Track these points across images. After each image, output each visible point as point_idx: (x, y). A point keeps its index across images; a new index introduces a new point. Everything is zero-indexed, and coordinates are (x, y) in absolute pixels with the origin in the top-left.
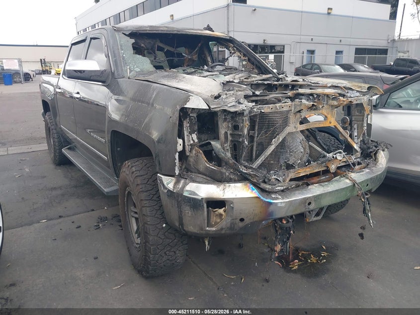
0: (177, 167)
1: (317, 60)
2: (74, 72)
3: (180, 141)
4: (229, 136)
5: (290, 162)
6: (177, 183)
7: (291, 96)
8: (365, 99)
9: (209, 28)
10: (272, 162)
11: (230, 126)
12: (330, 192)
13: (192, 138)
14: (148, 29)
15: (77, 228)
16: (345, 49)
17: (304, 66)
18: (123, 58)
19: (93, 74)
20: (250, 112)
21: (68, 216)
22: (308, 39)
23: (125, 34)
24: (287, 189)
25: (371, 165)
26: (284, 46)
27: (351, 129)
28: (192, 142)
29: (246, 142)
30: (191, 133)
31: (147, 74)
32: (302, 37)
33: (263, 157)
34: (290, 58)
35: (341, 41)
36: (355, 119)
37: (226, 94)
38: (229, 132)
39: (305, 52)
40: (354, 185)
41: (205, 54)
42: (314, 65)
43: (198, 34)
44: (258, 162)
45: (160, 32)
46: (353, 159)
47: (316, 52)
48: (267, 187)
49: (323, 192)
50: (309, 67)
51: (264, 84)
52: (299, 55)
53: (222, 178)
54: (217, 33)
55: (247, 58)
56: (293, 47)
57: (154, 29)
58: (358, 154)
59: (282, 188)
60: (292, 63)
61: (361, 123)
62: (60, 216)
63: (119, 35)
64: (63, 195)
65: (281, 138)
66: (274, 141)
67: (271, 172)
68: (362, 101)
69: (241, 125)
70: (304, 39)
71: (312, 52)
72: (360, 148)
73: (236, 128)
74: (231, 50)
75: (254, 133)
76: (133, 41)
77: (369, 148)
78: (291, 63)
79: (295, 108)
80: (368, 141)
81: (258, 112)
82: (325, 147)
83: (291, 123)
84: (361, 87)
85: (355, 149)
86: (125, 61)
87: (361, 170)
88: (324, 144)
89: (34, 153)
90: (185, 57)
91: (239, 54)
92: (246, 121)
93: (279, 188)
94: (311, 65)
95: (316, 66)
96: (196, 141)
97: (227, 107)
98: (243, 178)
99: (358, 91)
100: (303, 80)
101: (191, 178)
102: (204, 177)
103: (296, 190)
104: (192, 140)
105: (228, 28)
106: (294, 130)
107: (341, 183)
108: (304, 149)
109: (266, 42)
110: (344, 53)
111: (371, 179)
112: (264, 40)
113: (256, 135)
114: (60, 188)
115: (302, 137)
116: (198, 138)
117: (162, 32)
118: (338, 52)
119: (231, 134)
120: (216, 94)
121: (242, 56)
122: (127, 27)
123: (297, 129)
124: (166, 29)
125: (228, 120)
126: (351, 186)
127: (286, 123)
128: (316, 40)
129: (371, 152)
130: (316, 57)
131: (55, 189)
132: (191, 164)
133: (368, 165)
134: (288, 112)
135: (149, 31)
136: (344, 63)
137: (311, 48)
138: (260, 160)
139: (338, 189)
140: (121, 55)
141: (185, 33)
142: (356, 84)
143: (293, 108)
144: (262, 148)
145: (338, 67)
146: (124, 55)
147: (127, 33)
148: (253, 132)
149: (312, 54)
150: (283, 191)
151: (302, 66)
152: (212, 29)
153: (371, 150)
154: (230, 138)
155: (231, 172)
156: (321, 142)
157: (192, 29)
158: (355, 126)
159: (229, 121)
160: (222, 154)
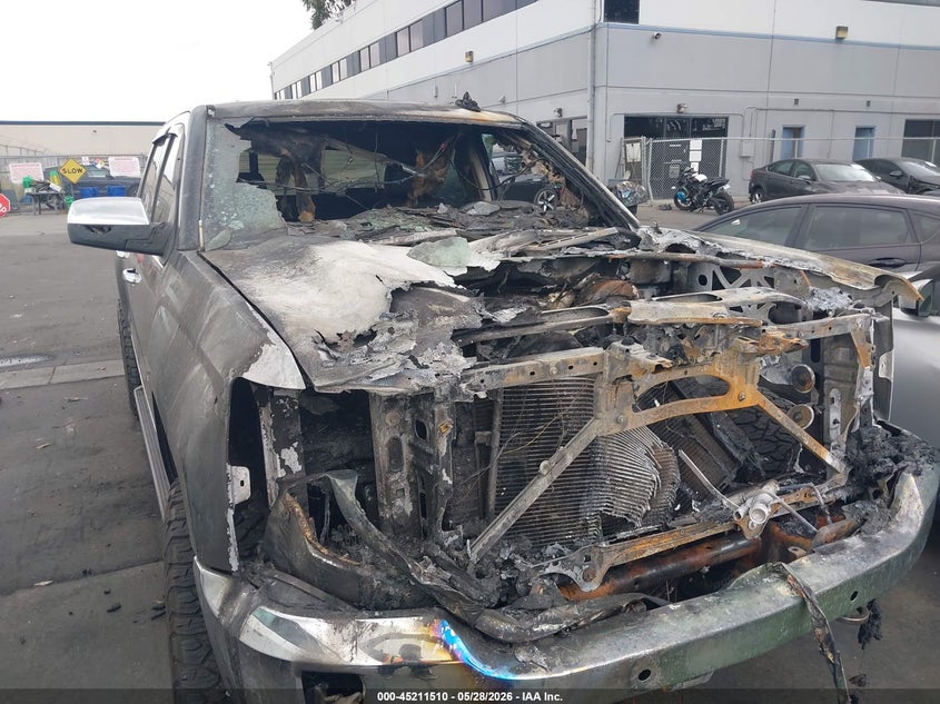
0: (232, 549)
1: (809, 150)
2: (87, 231)
3: (243, 473)
4: (406, 450)
5: (618, 512)
6: (230, 597)
7: (615, 321)
8: (859, 321)
9: (468, 103)
10: (554, 516)
11: (408, 419)
12: (716, 636)
13: (282, 461)
14: (297, 111)
15: (109, 611)
16: (880, 124)
17: (773, 167)
18: (210, 191)
19: (131, 235)
20: (454, 391)
21: (104, 572)
22: (788, 101)
23: (230, 128)
24: (572, 629)
25: (874, 521)
26: (727, 119)
27: (821, 401)
28: (281, 473)
29: (445, 478)
30: (277, 448)
31: (257, 237)
32: (771, 96)
33: (510, 515)
34: (741, 147)
35: (868, 103)
36: (832, 373)
37: (391, 331)
38: (405, 439)
39: (780, 131)
40: (803, 604)
41: (472, 165)
42: (795, 163)
43: (432, 120)
44: (493, 533)
45: (327, 118)
46: (822, 494)
47: (807, 133)
48: (503, 625)
49: (692, 638)
50: (786, 168)
51: (586, 258)
52: (762, 139)
53: (361, 593)
54: (488, 116)
55: (562, 179)
56: (747, 120)
57: (313, 111)
58: (837, 477)
59: (556, 627)
60: (745, 158)
61: (849, 387)
62: (85, 572)
63: (214, 129)
64: (117, 506)
65: (569, 454)
66: (545, 467)
67: (549, 550)
68: (850, 329)
69: (431, 426)
70: (775, 100)
71: (796, 132)
72: (846, 460)
73: (421, 430)
74: (526, 157)
75: (491, 437)
76: (247, 144)
77: (874, 462)
78: (743, 157)
79: (612, 368)
80: (873, 439)
81: (468, 396)
82: (737, 455)
83: (604, 410)
84: (856, 275)
85: (830, 467)
86: (212, 201)
87: (835, 545)
88: (736, 447)
89: (105, 382)
90: (409, 174)
91: (543, 168)
92: (442, 416)
93: (545, 627)
94: (790, 165)
95: (803, 166)
96: (297, 467)
97: (365, 382)
98: (421, 602)
99: (843, 288)
100: (703, 243)
101: (268, 587)
102: (307, 587)
103: (604, 628)
104: (283, 465)
105: (593, 80)
106: (616, 429)
107: (760, 598)
108: (663, 473)
109: (682, 110)
110: (877, 132)
111: (867, 575)
112: (679, 107)
113: (497, 443)
114: (120, 485)
115: (652, 439)
116: (303, 459)
117: (333, 119)
118: (861, 131)
119: (410, 445)
120: (363, 328)
121: (551, 174)
122: (244, 108)
123: (625, 424)
124: (345, 109)
125: (402, 403)
126: (794, 607)
127: (586, 411)
128: (805, 102)
129: (879, 475)
130: (805, 143)
131: (106, 486)
132: (275, 541)
133: (864, 521)
134: (593, 377)
135: (298, 116)
136: (875, 156)
137: (794, 121)
138: (499, 526)
139: (742, 621)
140: (205, 185)
141: (396, 118)
142: (844, 265)
143: (607, 368)
144: (519, 477)
145: (857, 168)
146: (213, 186)
147: (238, 125)
148: (488, 433)
149: (795, 137)
150: (558, 634)
151: (769, 166)
152: (475, 104)
153: (879, 469)
154: (407, 454)
155: (390, 577)
156: (725, 439)
157: (418, 108)
158: (834, 393)
159: (405, 408)
160: (355, 520)
